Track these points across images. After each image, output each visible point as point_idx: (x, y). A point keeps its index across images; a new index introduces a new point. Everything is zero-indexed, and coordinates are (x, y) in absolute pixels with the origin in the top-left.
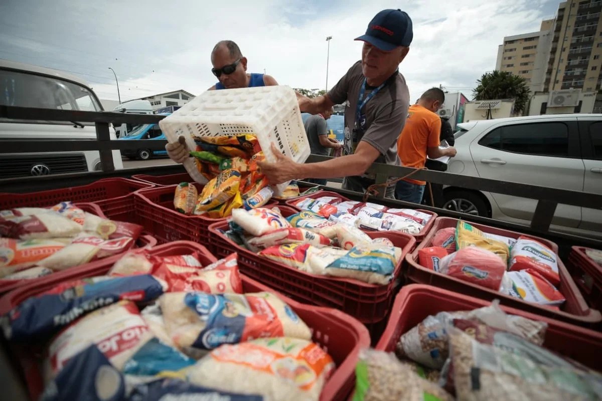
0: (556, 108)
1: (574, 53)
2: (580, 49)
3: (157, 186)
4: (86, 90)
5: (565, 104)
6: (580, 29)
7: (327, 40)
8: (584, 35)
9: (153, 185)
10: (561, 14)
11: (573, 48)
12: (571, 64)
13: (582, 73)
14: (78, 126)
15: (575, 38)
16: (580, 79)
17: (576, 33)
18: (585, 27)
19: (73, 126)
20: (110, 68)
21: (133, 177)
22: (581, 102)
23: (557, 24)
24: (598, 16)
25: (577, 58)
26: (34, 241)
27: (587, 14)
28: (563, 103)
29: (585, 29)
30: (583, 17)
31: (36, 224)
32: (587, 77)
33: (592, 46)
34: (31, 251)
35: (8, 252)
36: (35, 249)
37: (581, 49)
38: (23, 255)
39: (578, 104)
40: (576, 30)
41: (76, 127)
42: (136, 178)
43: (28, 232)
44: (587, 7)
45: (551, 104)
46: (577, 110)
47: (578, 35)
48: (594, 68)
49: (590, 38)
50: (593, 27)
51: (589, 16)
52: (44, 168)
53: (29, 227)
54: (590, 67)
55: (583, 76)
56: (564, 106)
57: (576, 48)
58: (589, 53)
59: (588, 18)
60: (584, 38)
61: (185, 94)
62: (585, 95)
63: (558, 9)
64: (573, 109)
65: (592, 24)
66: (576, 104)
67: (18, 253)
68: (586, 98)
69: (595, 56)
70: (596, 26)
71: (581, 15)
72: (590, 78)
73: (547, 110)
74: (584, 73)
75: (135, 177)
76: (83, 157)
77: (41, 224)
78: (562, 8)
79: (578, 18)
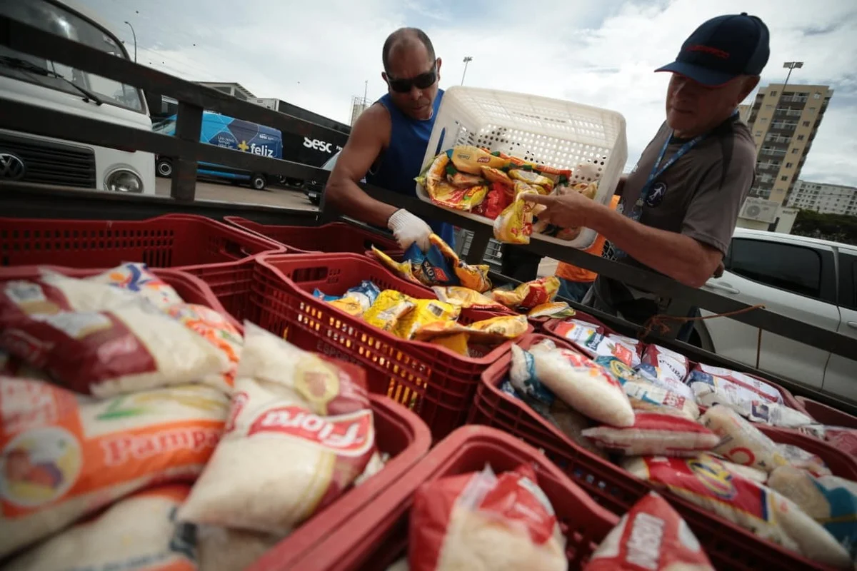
0: (747, 220)
1: (765, 153)
2: (772, 151)
3: (289, 251)
4: (112, 42)
5: (760, 217)
6: (777, 125)
7: (464, 61)
8: (779, 134)
9: (283, 248)
10: (759, 101)
11: (766, 148)
12: (760, 167)
13: (770, 181)
14: (90, 100)
15: (770, 136)
16: (766, 188)
17: (772, 129)
18: (783, 125)
19: (82, 98)
20: (126, 23)
21: (226, 218)
22: (778, 219)
23: (753, 113)
24: (798, 115)
25: (768, 161)
26: (129, 402)
27: (787, 108)
28: (758, 216)
29: (783, 127)
30: (783, 111)
31: (128, 346)
32: (775, 187)
33: (787, 150)
34: (128, 443)
35: (62, 444)
36: (137, 433)
37: (774, 150)
38: (108, 459)
39: (774, 221)
40: (772, 126)
41: (86, 101)
42: (233, 222)
43: (113, 374)
44: (789, 100)
45: (743, 215)
46: (772, 228)
47: (775, 132)
48: (784, 178)
49: (786, 140)
50: (792, 127)
51: (789, 112)
52: (15, 162)
53: (114, 358)
54: (779, 177)
55: (770, 185)
56: (759, 220)
57: (768, 148)
58: (782, 158)
59: (788, 114)
60: (780, 139)
61: (239, 90)
62: (784, 212)
63: (756, 94)
64: (767, 226)
65: (791, 122)
66: (772, 220)
67: (90, 449)
68: (785, 214)
69: (788, 164)
70: (795, 126)
71: (781, 108)
72: (778, 190)
73: (738, 221)
74: (772, 182)
75: (232, 220)
76: (91, 155)
77: (142, 349)
78: (762, 93)
79: (776, 111)
